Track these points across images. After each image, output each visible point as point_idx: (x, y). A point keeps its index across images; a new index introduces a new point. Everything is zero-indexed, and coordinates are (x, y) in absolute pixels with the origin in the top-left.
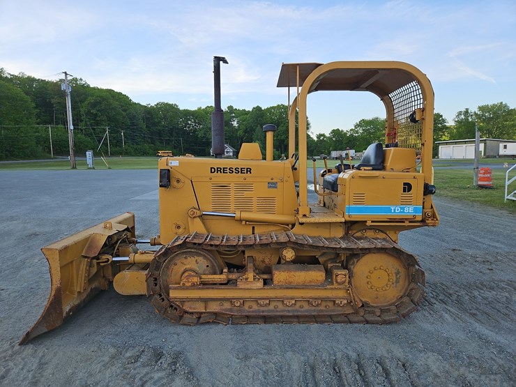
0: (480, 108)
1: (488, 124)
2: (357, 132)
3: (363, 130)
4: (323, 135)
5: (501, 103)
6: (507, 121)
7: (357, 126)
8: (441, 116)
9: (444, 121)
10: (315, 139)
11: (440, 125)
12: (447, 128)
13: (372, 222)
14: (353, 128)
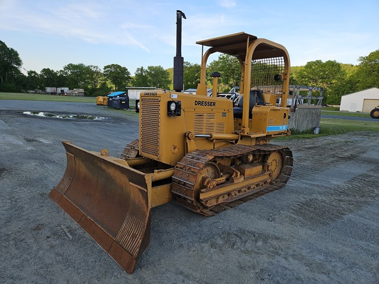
0: (149, 68)
1: (154, 78)
2: (66, 73)
3: (71, 72)
4: (34, 72)
5: (160, 66)
6: (163, 78)
7: (66, 68)
8: (127, 70)
9: (128, 73)
10: (27, 75)
11: (126, 76)
12: (130, 78)
13: (274, 135)
14: (63, 70)
